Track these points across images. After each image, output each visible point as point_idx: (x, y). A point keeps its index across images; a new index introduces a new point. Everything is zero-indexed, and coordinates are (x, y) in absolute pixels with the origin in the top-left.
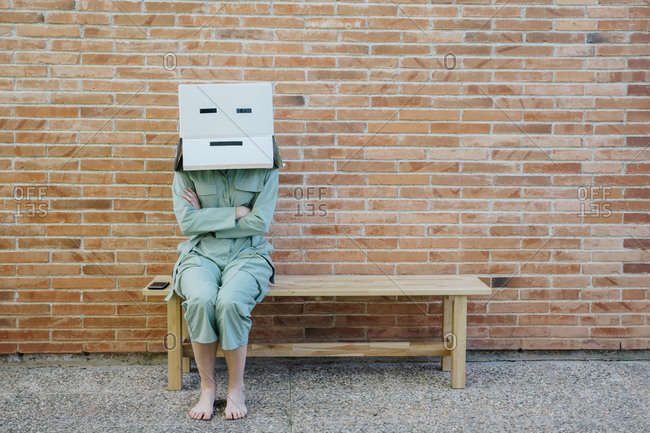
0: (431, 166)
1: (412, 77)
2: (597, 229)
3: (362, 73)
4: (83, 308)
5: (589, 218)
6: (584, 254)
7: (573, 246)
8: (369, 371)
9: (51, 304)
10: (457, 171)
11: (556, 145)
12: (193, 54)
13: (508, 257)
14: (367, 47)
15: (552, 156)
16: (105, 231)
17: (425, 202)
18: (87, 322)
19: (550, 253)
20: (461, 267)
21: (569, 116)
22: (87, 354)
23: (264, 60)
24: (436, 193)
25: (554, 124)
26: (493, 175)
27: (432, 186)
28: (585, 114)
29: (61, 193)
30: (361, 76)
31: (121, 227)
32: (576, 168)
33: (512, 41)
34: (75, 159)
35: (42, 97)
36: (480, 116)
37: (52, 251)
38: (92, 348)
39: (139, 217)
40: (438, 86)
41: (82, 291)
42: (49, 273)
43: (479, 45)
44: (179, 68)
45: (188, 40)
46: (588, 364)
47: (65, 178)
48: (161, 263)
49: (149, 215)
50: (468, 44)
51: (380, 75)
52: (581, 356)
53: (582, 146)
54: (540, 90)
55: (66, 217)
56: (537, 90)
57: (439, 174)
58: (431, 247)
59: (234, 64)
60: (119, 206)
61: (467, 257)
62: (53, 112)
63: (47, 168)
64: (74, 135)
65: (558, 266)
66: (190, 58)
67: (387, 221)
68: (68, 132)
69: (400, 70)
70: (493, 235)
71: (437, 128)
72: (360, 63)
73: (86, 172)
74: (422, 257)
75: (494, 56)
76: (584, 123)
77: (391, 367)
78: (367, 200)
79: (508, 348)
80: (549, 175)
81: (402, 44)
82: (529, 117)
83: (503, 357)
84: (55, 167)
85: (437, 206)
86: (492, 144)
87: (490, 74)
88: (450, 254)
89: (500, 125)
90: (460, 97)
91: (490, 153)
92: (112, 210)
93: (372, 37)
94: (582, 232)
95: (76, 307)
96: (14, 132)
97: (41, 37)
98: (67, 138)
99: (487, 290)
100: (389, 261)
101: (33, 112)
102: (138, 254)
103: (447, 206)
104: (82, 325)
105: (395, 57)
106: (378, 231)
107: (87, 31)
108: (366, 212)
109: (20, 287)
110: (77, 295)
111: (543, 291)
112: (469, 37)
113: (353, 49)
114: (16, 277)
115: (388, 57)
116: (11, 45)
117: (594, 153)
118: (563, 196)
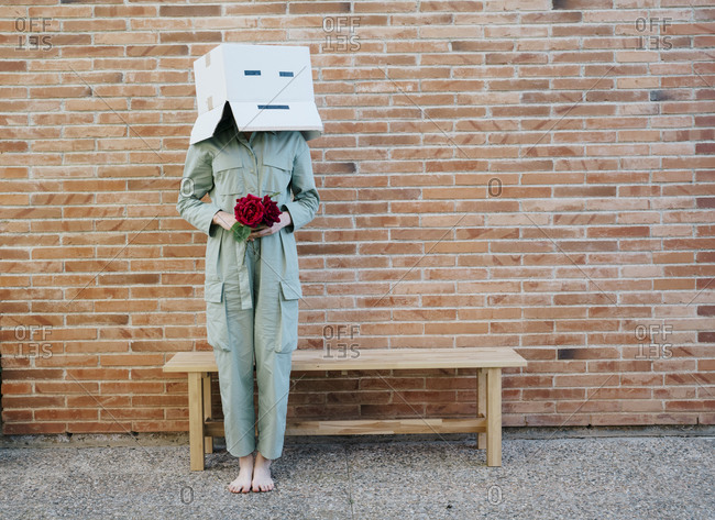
0: (489, 233)
1: (467, 141)
2: (668, 295)
3: (415, 137)
4: (132, 386)
5: (660, 285)
6: (655, 323)
7: (644, 314)
8: (430, 449)
9: (99, 382)
10: (517, 237)
11: (622, 208)
13: (573, 327)
14: (420, 111)
15: (617, 219)
16: (153, 306)
17: (484, 270)
18: (136, 401)
19: (618, 322)
20: (524, 338)
21: (635, 177)
22: (135, 434)
24: (496, 261)
25: (618, 186)
26: (555, 241)
27: (491, 254)
28: (651, 175)
29: (109, 267)
30: (414, 141)
31: (169, 302)
32: (644, 231)
33: (572, 101)
34: (123, 233)
35: (90, 171)
36: (540, 179)
37: (99, 327)
38: (141, 427)
39: (188, 291)
40: (494, 149)
41: (130, 369)
42: (97, 350)
43: (538, 105)
46: (663, 441)
47: (112, 252)
49: (198, 289)
50: (526, 105)
51: (433, 139)
52: (655, 431)
53: (649, 208)
54: (603, 151)
55: (113, 293)
56: (600, 151)
57: (499, 241)
58: (492, 318)
60: (166, 280)
61: (530, 327)
62: (100, 186)
63: (94, 243)
64: (121, 209)
65: (628, 336)
67: (445, 292)
68: (115, 205)
69: (454, 134)
70: (557, 304)
72: (413, 127)
73: (134, 246)
74: (482, 328)
75: (553, 117)
76: (650, 185)
77: (452, 446)
78: (423, 269)
79: (577, 424)
80: (615, 239)
81: (456, 107)
82: (591, 179)
83: (572, 434)
84: (102, 242)
85: (497, 274)
86: (554, 208)
87: (549, 135)
88: (511, 325)
89: (562, 189)
90: (519, 160)
91: (552, 218)
92: (160, 285)
93: (425, 100)
94: (653, 300)
95: (124, 385)
96: (62, 207)
97: (89, 110)
98: (115, 212)
99: (521, 362)
100: (447, 333)
101: (81, 186)
102: (186, 330)
103: (507, 274)
104: (130, 404)
105: (449, 120)
106: (435, 302)
107: (134, 103)
108: (422, 282)
109: (68, 365)
110: (126, 372)
111: (613, 363)
112: (526, 98)
113: (405, 113)
114: (65, 354)
115: (441, 120)
116: (59, 120)
117: (662, 215)
118: (631, 260)
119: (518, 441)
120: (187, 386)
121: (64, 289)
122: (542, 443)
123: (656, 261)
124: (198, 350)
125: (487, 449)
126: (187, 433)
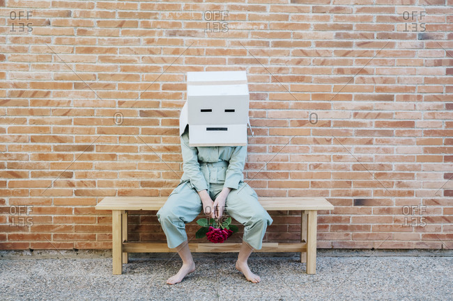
1: (299, 62)
2: (426, 166)
3: (264, 60)
4: (75, 219)
5: (420, 159)
6: (416, 183)
7: (409, 177)
8: (270, 263)
9: (53, 216)
10: (330, 126)
11: (397, 109)
12: (151, 46)
13: (364, 185)
14: (268, 42)
15: (394, 116)
16: (90, 166)
17: (308, 147)
18: (77, 228)
19: (393, 182)
20: (332, 192)
21: (406, 89)
22: (76, 250)
23: (198, 51)
24: (315, 141)
25: (396, 94)
26: (354, 129)
27: (312, 137)
28: (417, 88)
29: (60, 140)
30: (265, 62)
31: (100, 164)
32: (411, 124)
33: (367, 38)
34: (70, 118)
35: (49, 76)
36: (344, 89)
37: (53, 180)
38: (80, 246)
39: (113, 157)
40: (316, 69)
41: (73, 207)
42: (52, 195)
43: (345, 41)
44: (141, 56)
45: (147, 37)
46: (419, 259)
47: (63, 130)
48: (128, 188)
49: (120, 156)
50: (337, 40)
51: (277, 61)
52: (415, 253)
53: (415, 109)
54: (386, 72)
55: (63, 157)
56: (384, 72)
57: (317, 128)
58: (312, 178)
59: (178, 53)
60: (99, 149)
61: (337, 185)
62: (55, 86)
63: (51, 123)
64: (70, 101)
65: (399, 192)
66: (148, 49)
67: (282, 160)
68: (65, 99)
69: (290, 58)
70: (354, 170)
71: (316, 97)
72: (264, 53)
73: (78, 126)
74: (305, 185)
75: (355, 48)
76: (416, 94)
77: (284, 260)
78: (267, 146)
79: (365, 247)
80: (393, 129)
81: (292, 40)
82: (378, 89)
83: (361, 254)
84: (56, 123)
85: (316, 150)
86: (353, 108)
87: (352, 60)
88: (325, 183)
89: (359, 96)
90: (332, 76)
91: (352, 114)
92: (94, 152)
93: (272, 35)
94: (415, 168)
95: (69, 218)
96: (29, 99)
97: (48, 35)
98: (64, 103)
99: (330, 207)
100: (283, 187)
101: (42, 85)
102: (112, 182)
103: (322, 150)
104: (73, 230)
105: (287, 49)
106: (275, 167)
107: (79, 31)
108: (267, 154)
109: (32, 204)
110: (71, 210)
111: (389, 209)
112: (338, 35)
113: (259, 43)
114: (29, 197)
115: (282, 49)
116: (28, 40)
117: (423, 114)
118: (402, 143)
119: (327, 258)
120: (111, 219)
121: (30, 153)
122: (342, 260)
123: (419, 143)
124: (119, 195)
125: (307, 263)
126: (111, 250)
